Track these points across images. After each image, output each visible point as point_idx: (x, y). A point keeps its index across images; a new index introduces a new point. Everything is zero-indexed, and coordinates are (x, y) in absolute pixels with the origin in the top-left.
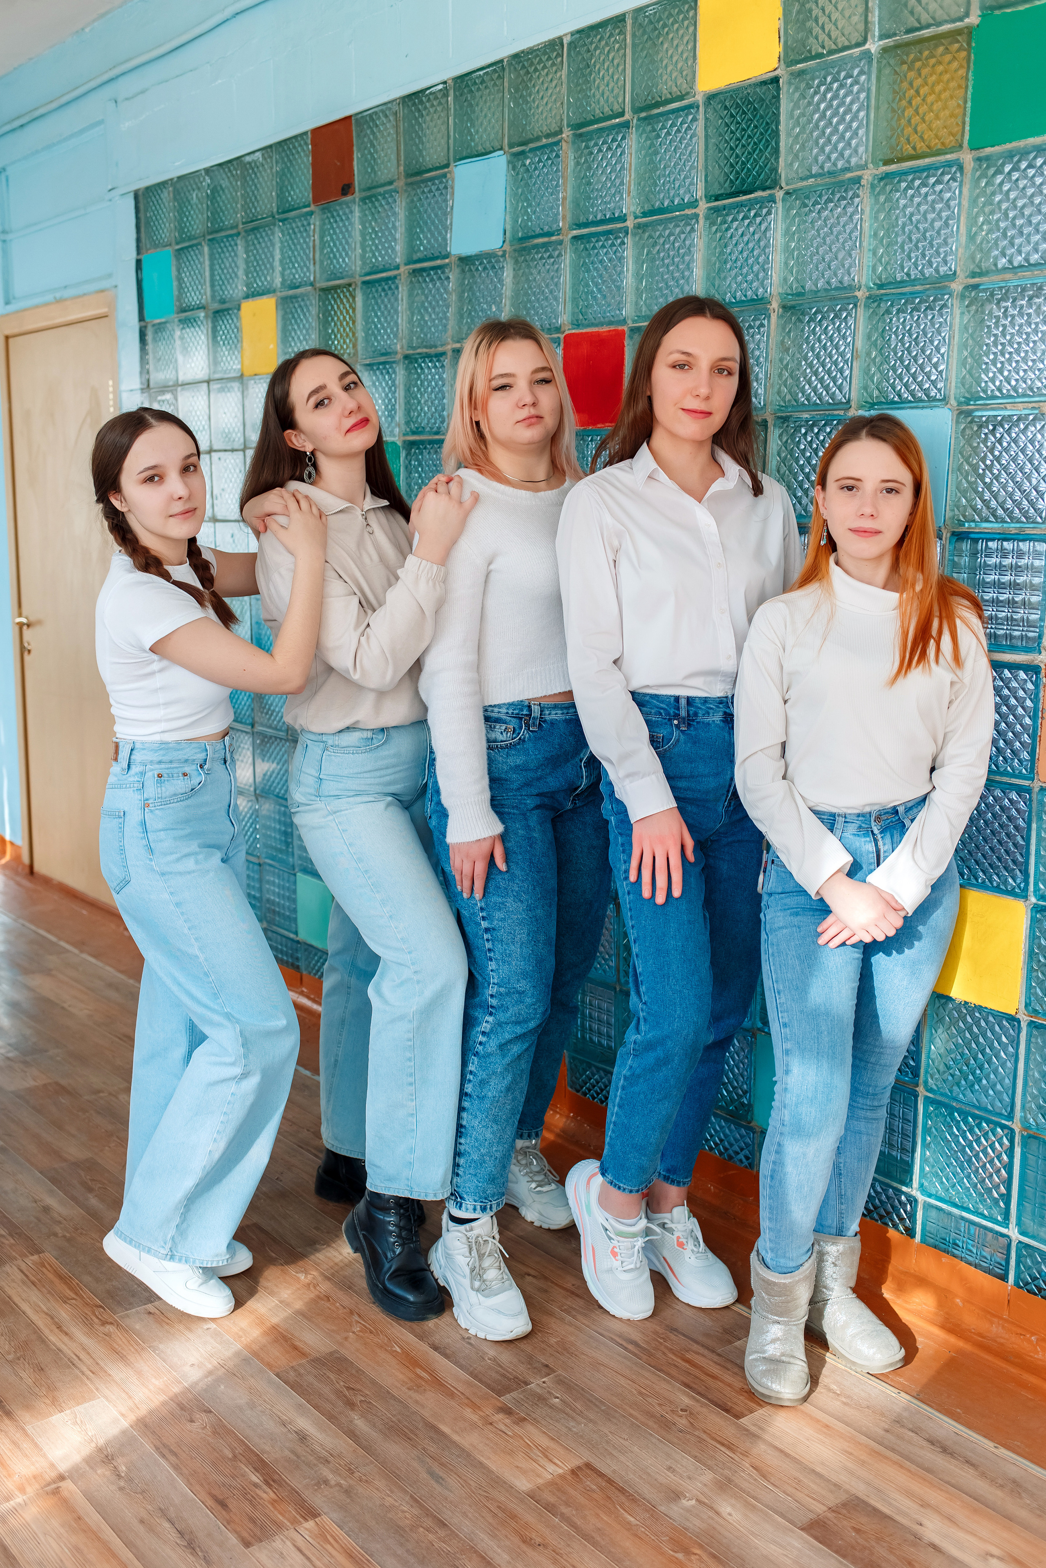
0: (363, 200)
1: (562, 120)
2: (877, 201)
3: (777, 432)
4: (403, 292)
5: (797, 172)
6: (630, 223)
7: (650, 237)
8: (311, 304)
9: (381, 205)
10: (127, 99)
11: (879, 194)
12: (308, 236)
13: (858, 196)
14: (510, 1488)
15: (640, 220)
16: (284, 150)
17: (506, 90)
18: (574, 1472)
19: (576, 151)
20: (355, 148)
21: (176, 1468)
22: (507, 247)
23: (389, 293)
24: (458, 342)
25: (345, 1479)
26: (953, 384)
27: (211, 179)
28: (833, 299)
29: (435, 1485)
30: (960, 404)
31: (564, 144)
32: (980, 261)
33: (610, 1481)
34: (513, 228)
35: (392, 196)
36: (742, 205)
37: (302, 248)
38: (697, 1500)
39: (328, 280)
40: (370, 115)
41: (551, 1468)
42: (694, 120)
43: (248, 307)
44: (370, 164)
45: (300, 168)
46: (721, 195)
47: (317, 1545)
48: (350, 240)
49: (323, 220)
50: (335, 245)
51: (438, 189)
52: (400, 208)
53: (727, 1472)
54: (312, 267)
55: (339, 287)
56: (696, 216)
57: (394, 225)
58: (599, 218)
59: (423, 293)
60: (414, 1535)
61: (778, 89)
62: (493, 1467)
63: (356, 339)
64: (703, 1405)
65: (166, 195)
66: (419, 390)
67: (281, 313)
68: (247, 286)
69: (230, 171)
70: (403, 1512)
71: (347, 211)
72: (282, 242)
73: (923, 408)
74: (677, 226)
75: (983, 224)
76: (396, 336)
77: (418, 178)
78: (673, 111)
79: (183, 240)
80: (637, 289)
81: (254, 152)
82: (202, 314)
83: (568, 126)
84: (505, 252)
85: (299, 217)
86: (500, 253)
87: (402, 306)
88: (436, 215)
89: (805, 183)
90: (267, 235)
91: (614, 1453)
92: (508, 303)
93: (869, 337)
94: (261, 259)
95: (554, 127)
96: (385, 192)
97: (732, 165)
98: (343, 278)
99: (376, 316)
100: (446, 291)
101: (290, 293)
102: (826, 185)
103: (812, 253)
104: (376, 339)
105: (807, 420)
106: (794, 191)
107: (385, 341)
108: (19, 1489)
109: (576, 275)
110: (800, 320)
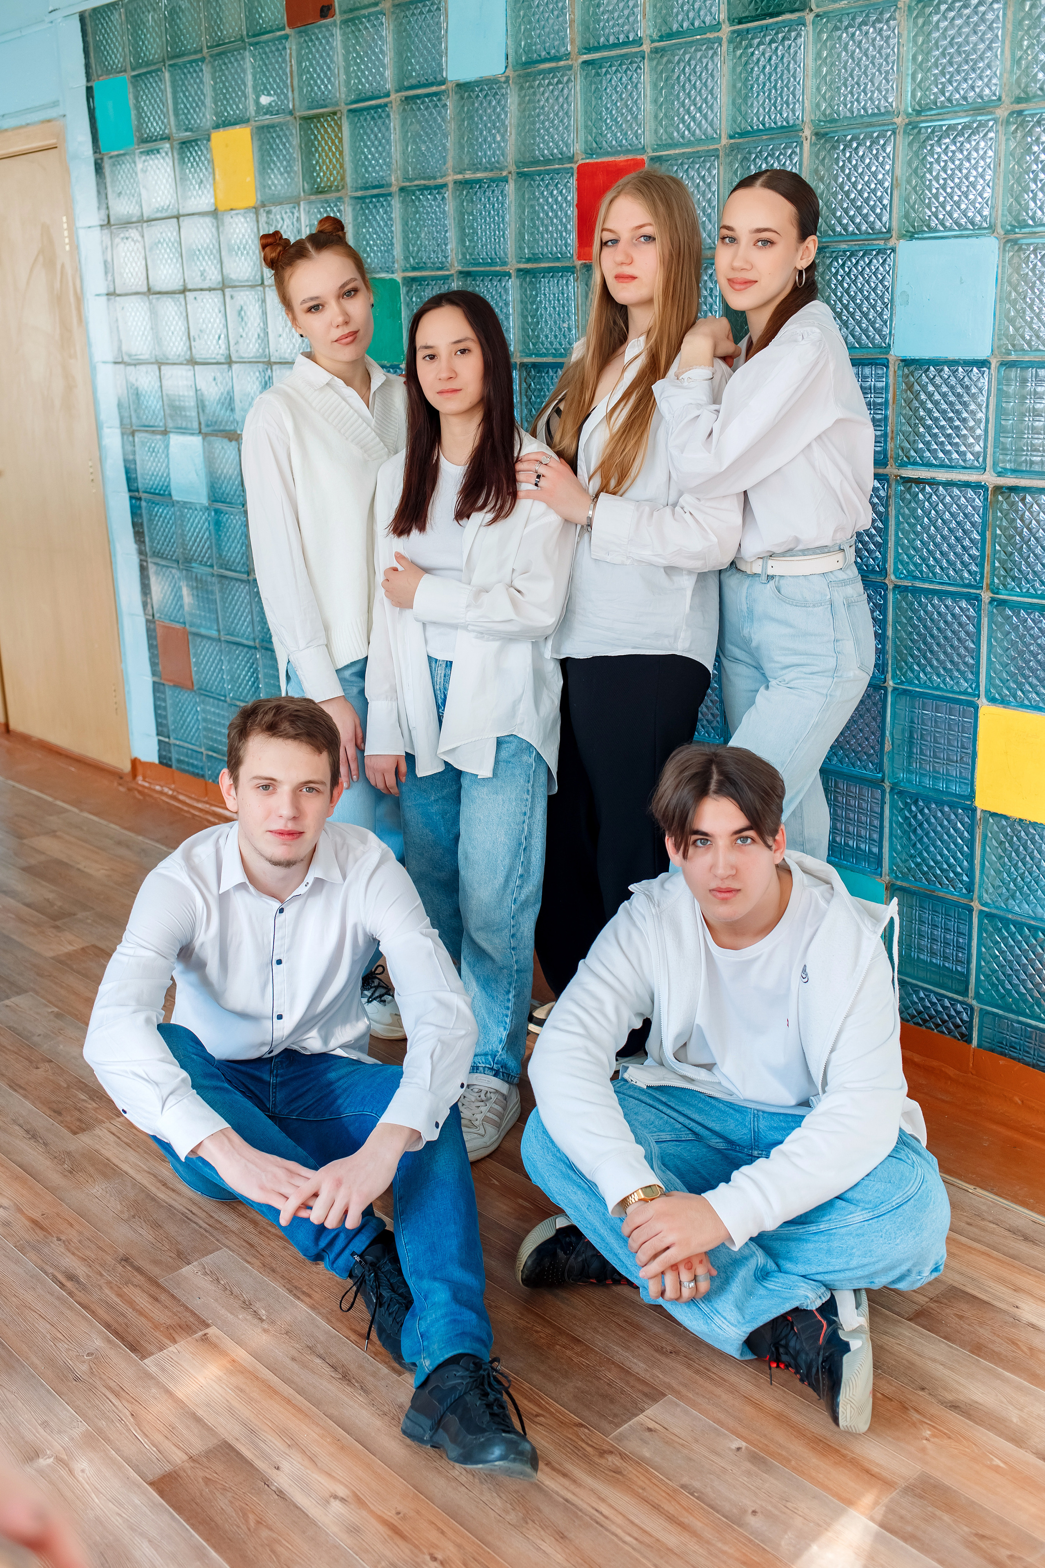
0: (345, 22)
2: (915, 23)
4: (395, 122)
6: (646, 47)
7: (669, 61)
8: (291, 134)
9: (366, 28)
11: (917, 17)
12: (284, 61)
13: (895, 19)
15: (657, 44)
22: (510, 72)
23: (379, 122)
24: (460, 173)
26: (1000, 212)
28: (871, 125)
30: (1007, 232)
32: (1027, 86)
34: (516, 52)
35: (377, 18)
36: (767, 27)
37: (278, 75)
39: (309, 108)
43: (218, 137)
46: (746, 17)
48: (332, 66)
49: (299, 43)
50: (315, 70)
51: (430, 11)
52: (387, 31)
54: (290, 94)
55: (322, 115)
56: (719, 41)
57: (381, 49)
58: (611, 42)
59: (419, 122)
63: (344, 171)
65: (117, 17)
66: (417, 224)
67: (257, 144)
68: (216, 114)
71: (327, 34)
72: (254, 68)
73: (968, 236)
74: (696, 50)
75: (1028, 48)
76: (390, 169)
79: (140, 66)
80: (656, 117)
82: (168, 145)
84: (508, 77)
85: (273, 40)
86: (503, 79)
87: (395, 135)
88: (429, 40)
89: (837, 5)
90: (236, 60)
92: (513, 132)
93: (909, 163)
94: (231, 86)
96: (370, 14)
98: (326, 107)
99: (366, 146)
100: (443, 120)
101: (267, 122)
102: (860, 7)
103: (846, 80)
104: (367, 171)
105: (845, 252)
106: (826, 13)
107: (377, 172)
108: (169, 1339)
109: (587, 102)
110: (834, 148)
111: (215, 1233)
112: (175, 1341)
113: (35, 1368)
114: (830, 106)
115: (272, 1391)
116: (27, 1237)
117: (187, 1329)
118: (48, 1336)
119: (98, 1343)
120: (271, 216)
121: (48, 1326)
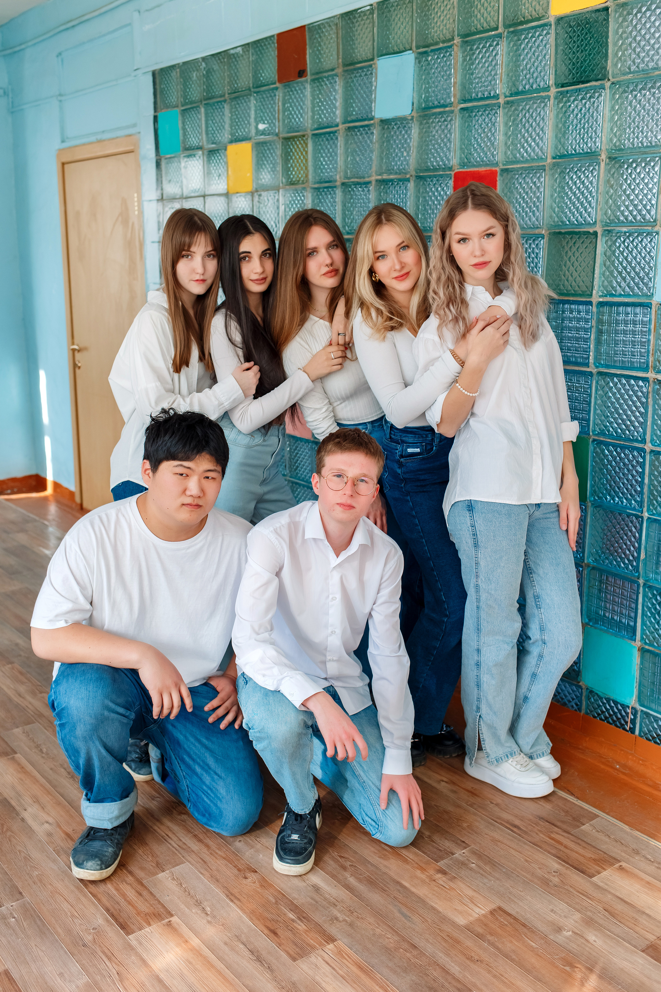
0: (313, 80)
1: (454, 31)
3: (604, 240)
4: (341, 142)
5: (620, 69)
6: (501, 100)
7: (516, 109)
8: (276, 148)
9: (326, 84)
10: (147, 10)
12: (274, 103)
14: (454, 924)
15: (508, 99)
16: (257, 47)
17: (415, 11)
18: (492, 913)
19: (464, 52)
20: (308, 47)
21: (242, 909)
22: (414, 114)
23: (331, 142)
24: (380, 175)
25: (348, 917)
27: (206, 64)
28: (645, 153)
29: (406, 921)
31: (455, 47)
33: (515, 919)
34: (419, 101)
35: (333, 79)
36: (581, 90)
37: (270, 111)
38: (573, 932)
39: (288, 132)
40: (319, 25)
41: (477, 910)
42: (548, 33)
43: (232, 149)
44: (318, 57)
45: (269, 59)
46: (567, 83)
47: (338, 960)
48: (304, 107)
49: (284, 93)
50: (293, 109)
51: (366, 75)
52: (339, 86)
53: (589, 913)
54: (277, 123)
55: (296, 137)
56: (549, 97)
57: (335, 97)
58: (479, 96)
59: (356, 143)
60: (397, 954)
61: (608, 14)
62: (440, 909)
63: (308, 171)
64: (567, 868)
65: (175, 74)
66: (352, 206)
67: (255, 153)
68: (231, 134)
69: (219, 59)
70: (388, 938)
71: (302, 88)
72: (256, 107)
74: (534, 103)
76: (336, 171)
77: (352, 67)
78: (533, 28)
79: (186, 104)
80: (506, 144)
81: (236, 47)
82: (200, 152)
83: (458, 36)
84: (413, 117)
85: (268, 90)
86: (410, 118)
87: (340, 150)
88: (365, 92)
89: (626, 77)
90: (245, 102)
91: (515, 900)
92: (415, 151)
94: (241, 117)
95: (448, 36)
96: (329, 76)
97: (574, 64)
98: (298, 131)
99: (322, 156)
100: (371, 142)
101: (261, 140)
102: (641, 78)
103: (630, 124)
104: (322, 172)
105: (625, 233)
106: (618, 82)
107: (328, 173)
108: (146, 922)
109: (462, 133)
110: (621, 167)
111: (182, 851)
112: (149, 925)
113: (59, 935)
114: (619, 140)
115: (210, 965)
116: (62, 844)
117: (158, 916)
118: (69, 913)
119: (100, 921)
120: (262, 198)
121: (70, 907)
